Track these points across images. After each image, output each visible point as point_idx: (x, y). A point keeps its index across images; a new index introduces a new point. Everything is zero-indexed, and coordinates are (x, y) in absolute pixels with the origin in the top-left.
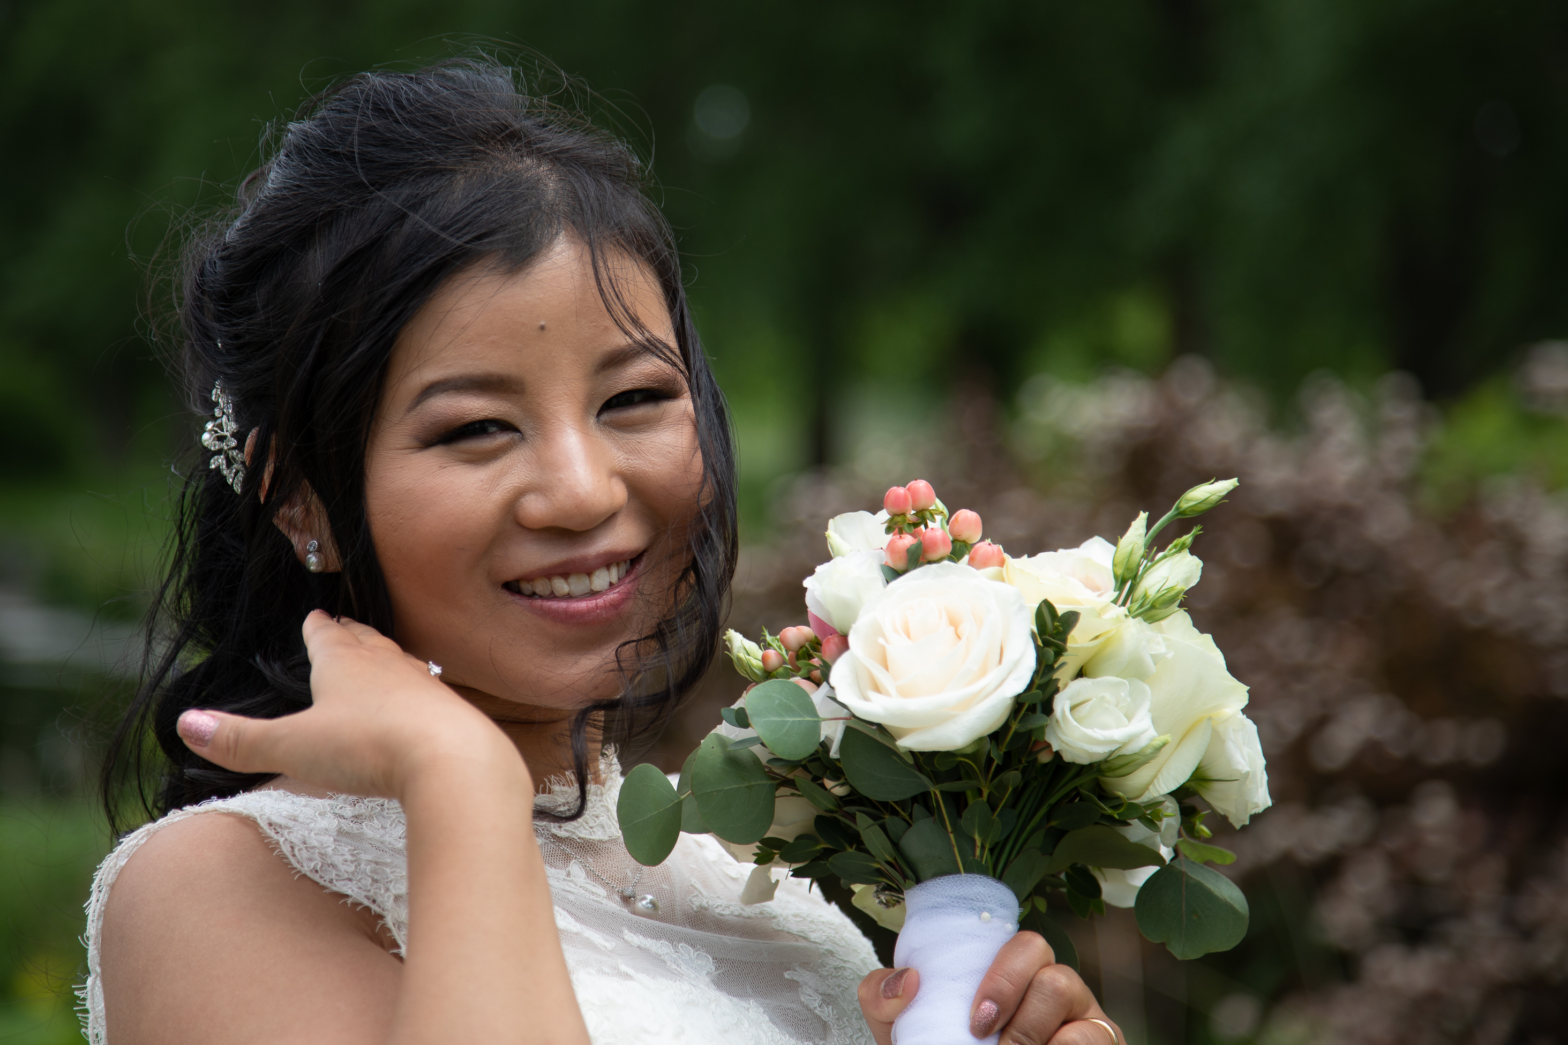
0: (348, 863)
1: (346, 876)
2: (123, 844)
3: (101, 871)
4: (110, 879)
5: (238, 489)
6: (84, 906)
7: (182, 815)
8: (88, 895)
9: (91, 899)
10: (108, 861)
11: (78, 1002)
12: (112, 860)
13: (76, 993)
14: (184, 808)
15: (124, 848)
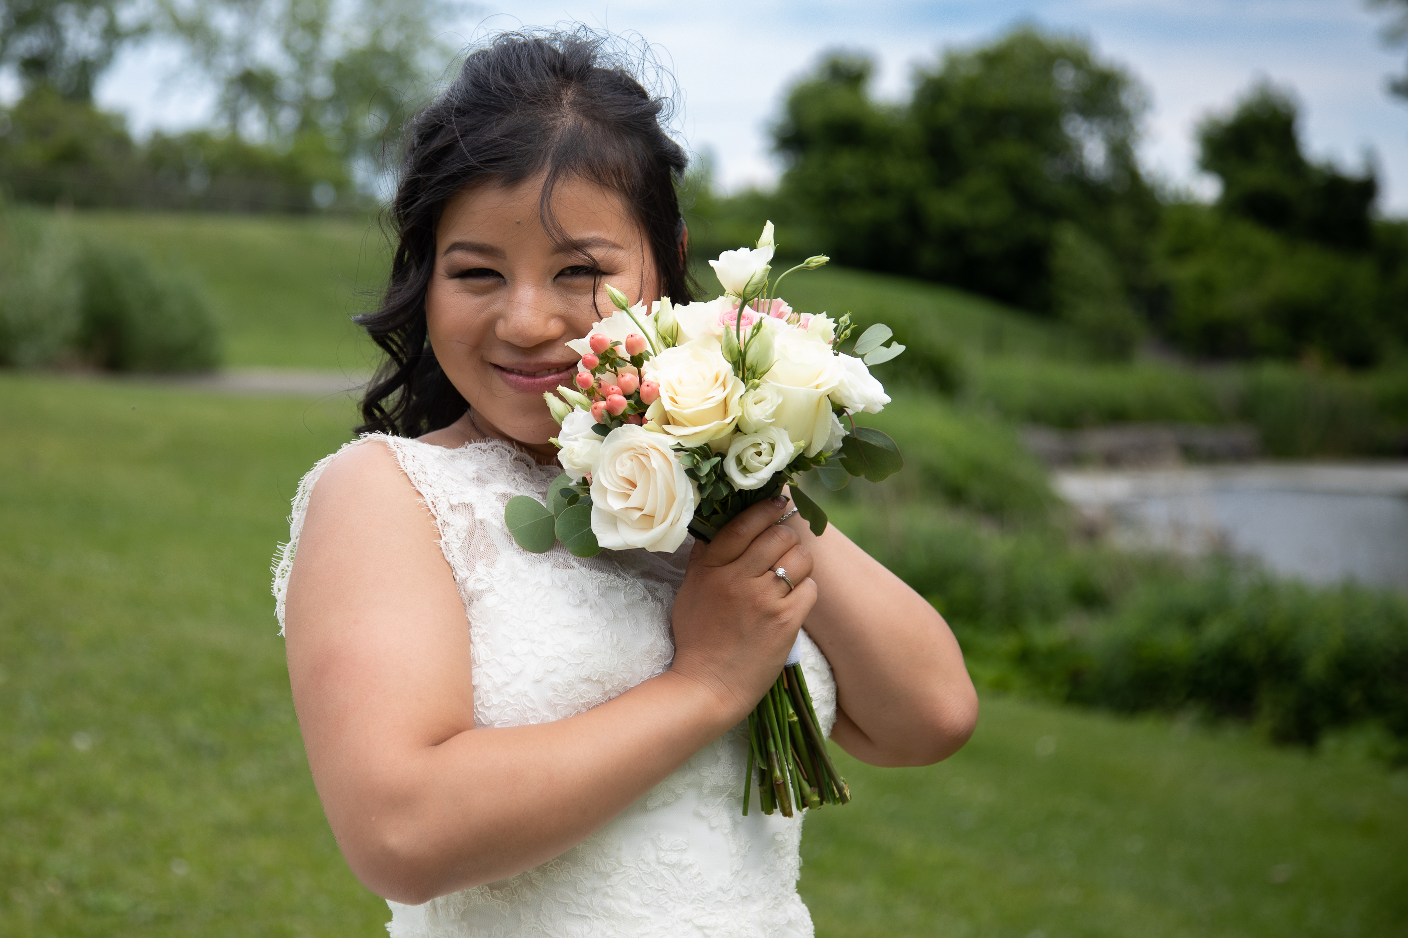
0: (435, 475)
1: (430, 483)
2: (317, 466)
3: (304, 481)
4: (311, 487)
6: (291, 500)
7: (351, 447)
8: (295, 494)
9: (296, 497)
10: (308, 476)
11: (277, 551)
12: (310, 476)
13: (278, 546)
14: (351, 442)
15: (319, 469)
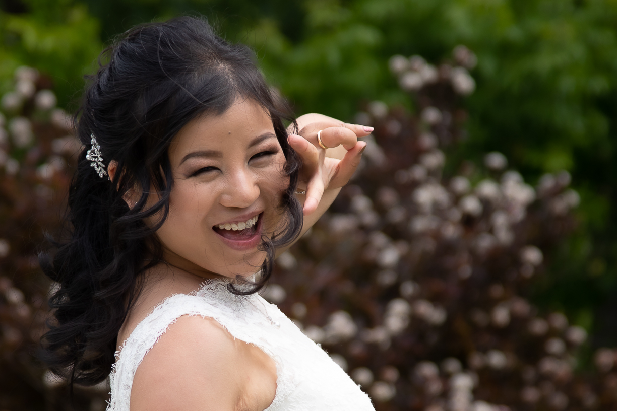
5: (101, 176)
